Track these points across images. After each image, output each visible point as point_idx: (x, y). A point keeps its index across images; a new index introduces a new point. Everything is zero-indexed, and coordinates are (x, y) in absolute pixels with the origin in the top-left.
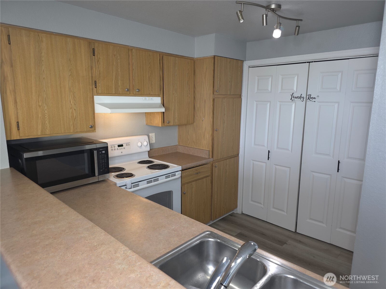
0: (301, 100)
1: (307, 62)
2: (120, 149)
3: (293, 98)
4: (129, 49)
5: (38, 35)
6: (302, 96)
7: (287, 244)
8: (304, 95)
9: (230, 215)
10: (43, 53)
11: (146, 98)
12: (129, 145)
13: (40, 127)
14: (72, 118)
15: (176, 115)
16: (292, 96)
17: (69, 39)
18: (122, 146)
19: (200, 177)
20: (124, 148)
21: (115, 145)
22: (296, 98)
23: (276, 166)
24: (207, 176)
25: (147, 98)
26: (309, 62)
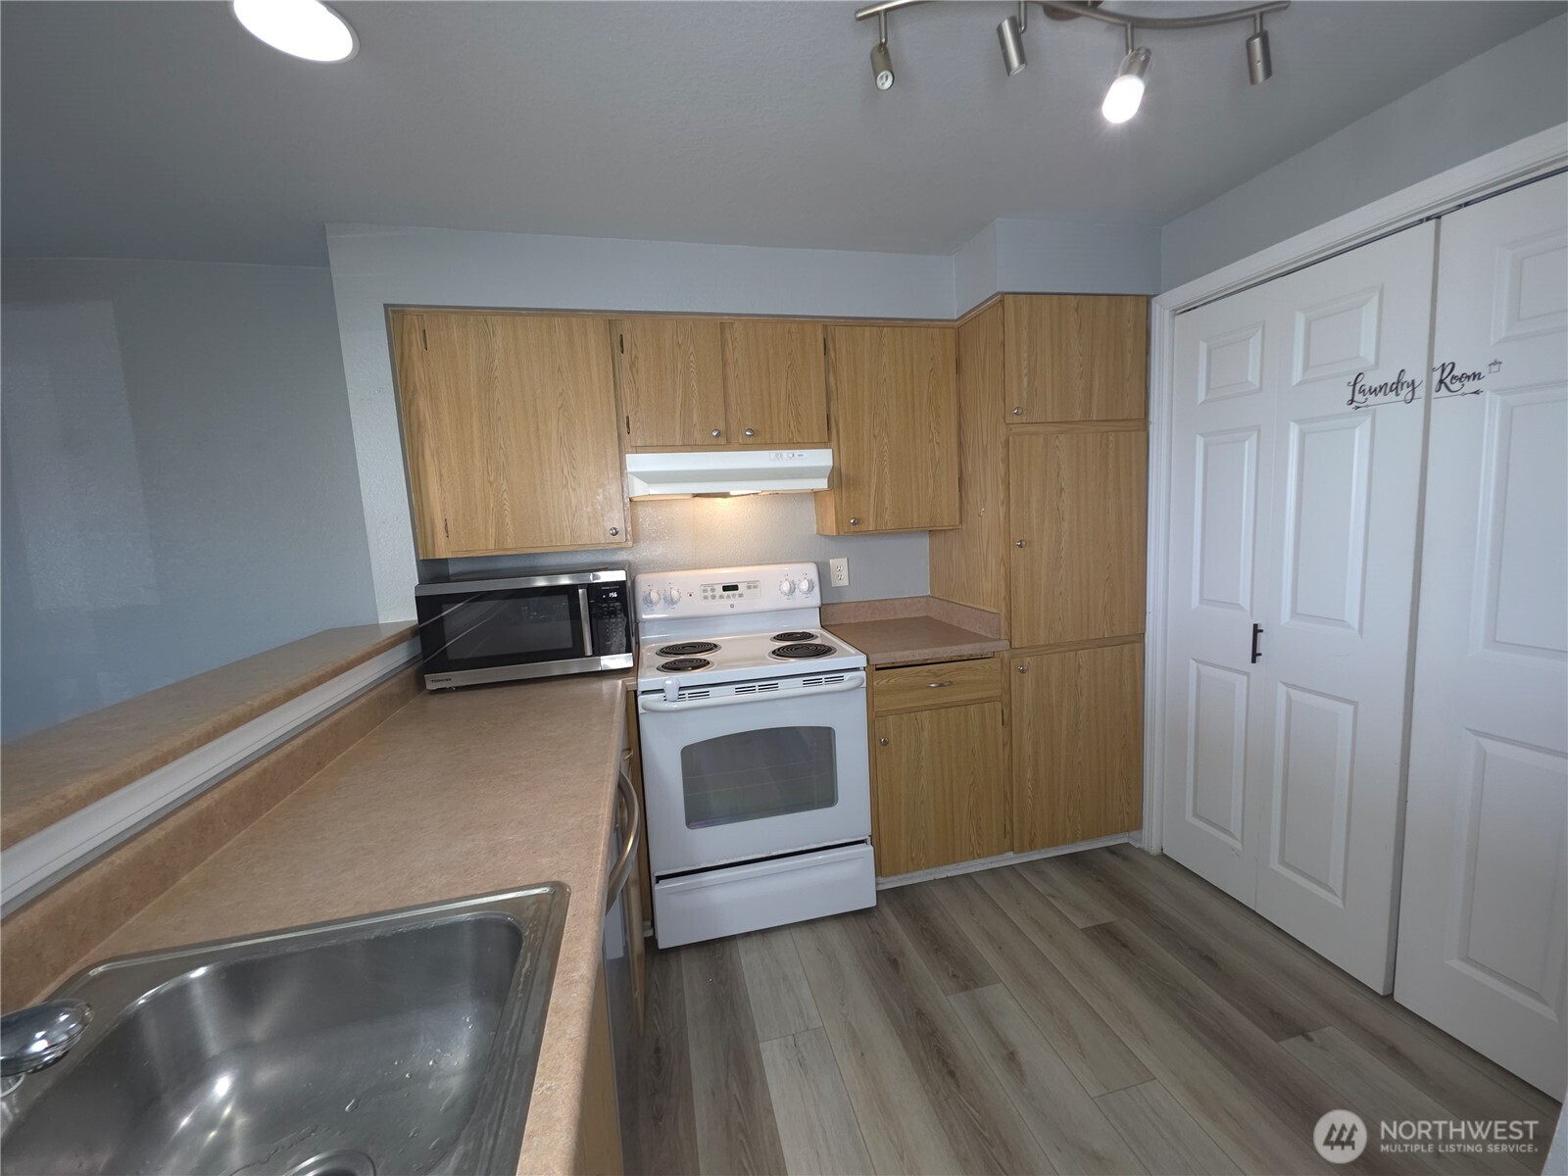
0: (1401, 397)
1: (1428, 219)
2: (728, 597)
3: (1359, 397)
4: (722, 325)
5: (486, 321)
6: (1407, 378)
7: (1310, 1040)
8: (1416, 372)
9: (1109, 849)
10: (496, 360)
11: (782, 456)
12: (755, 587)
13: (492, 531)
14: (567, 510)
15: (886, 502)
16: (1355, 384)
17: (556, 321)
18: (735, 588)
19: (954, 698)
20: (741, 595)
21: (715, 587)
22: (1374, 392)
23: (1291, 691)
24: (990, 700)
25: (785, 453)
26: (1438, 217)
